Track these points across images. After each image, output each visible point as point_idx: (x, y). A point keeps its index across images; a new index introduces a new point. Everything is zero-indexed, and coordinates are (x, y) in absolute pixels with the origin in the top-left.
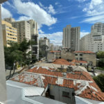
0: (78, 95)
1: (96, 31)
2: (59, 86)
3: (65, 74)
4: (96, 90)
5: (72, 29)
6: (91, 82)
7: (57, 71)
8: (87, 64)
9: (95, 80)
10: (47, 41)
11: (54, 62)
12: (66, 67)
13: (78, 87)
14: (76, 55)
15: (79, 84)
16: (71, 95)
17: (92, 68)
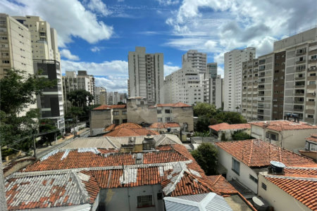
0: (169, 195)
1: (189, 65)
2: (129, 186)
3: (139, 155)
4: (198, 174)
5: (148, 58)
6: (190, 161)
7: (119, 153)
8: (179, 129)
9: (194, 156)
10: (87, 80)
11: (111, 133)
12: (139, 140)
13: (169, 177)
14: (159, 112)
15: (170, 171)
16: (155, 200)
17: (189, 136)
